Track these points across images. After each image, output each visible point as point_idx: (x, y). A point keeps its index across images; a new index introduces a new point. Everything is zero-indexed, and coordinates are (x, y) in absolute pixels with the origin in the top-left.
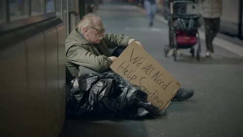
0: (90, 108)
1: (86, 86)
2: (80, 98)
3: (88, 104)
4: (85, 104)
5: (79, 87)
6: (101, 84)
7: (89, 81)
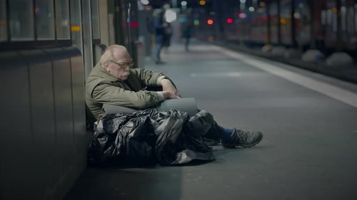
0: (116, 152)
1: (112, 128)
2: (104, 142)
3: (114, 147)
4: (110, 148)
5: (104, 129)
6: (131, 124)
7: (117, 122)
